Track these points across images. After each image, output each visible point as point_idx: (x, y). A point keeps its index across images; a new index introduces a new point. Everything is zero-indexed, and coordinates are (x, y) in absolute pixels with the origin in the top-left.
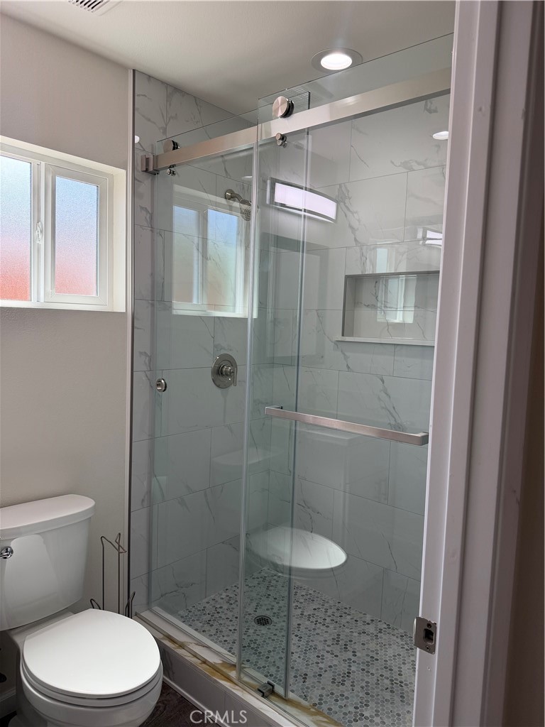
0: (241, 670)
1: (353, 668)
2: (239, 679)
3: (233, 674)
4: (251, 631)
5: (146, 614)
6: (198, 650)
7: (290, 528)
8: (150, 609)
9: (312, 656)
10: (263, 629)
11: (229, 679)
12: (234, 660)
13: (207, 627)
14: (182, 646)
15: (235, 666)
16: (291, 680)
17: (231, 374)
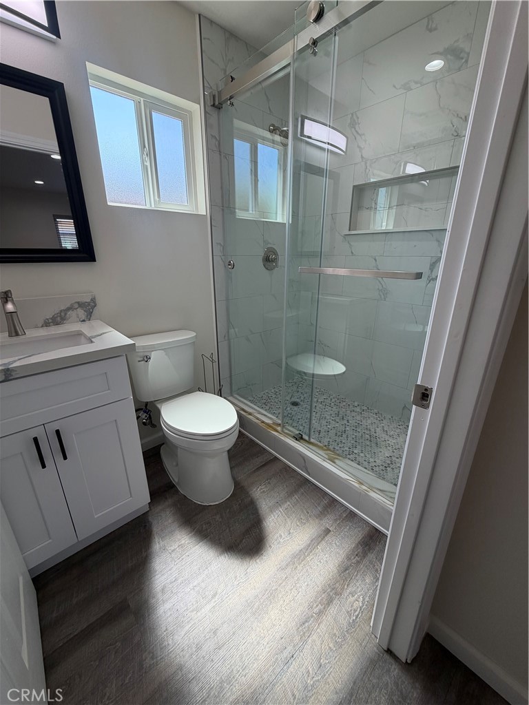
0: (283, 427)
1: (347, 429)
2: (283, 431)
3: (279, 429)
4: (288, 409)
5: (230, 398)
6: (259, 416)
7: (313, 355)
8: (232, 395)
9: (324, 422)
10: (296, 408)
11: (277, 431)
12: (280, 422)
13: (264, 406)
14: (250, 414)
15: (280, 425)
16: (312, 433)
17: (274, 260)
